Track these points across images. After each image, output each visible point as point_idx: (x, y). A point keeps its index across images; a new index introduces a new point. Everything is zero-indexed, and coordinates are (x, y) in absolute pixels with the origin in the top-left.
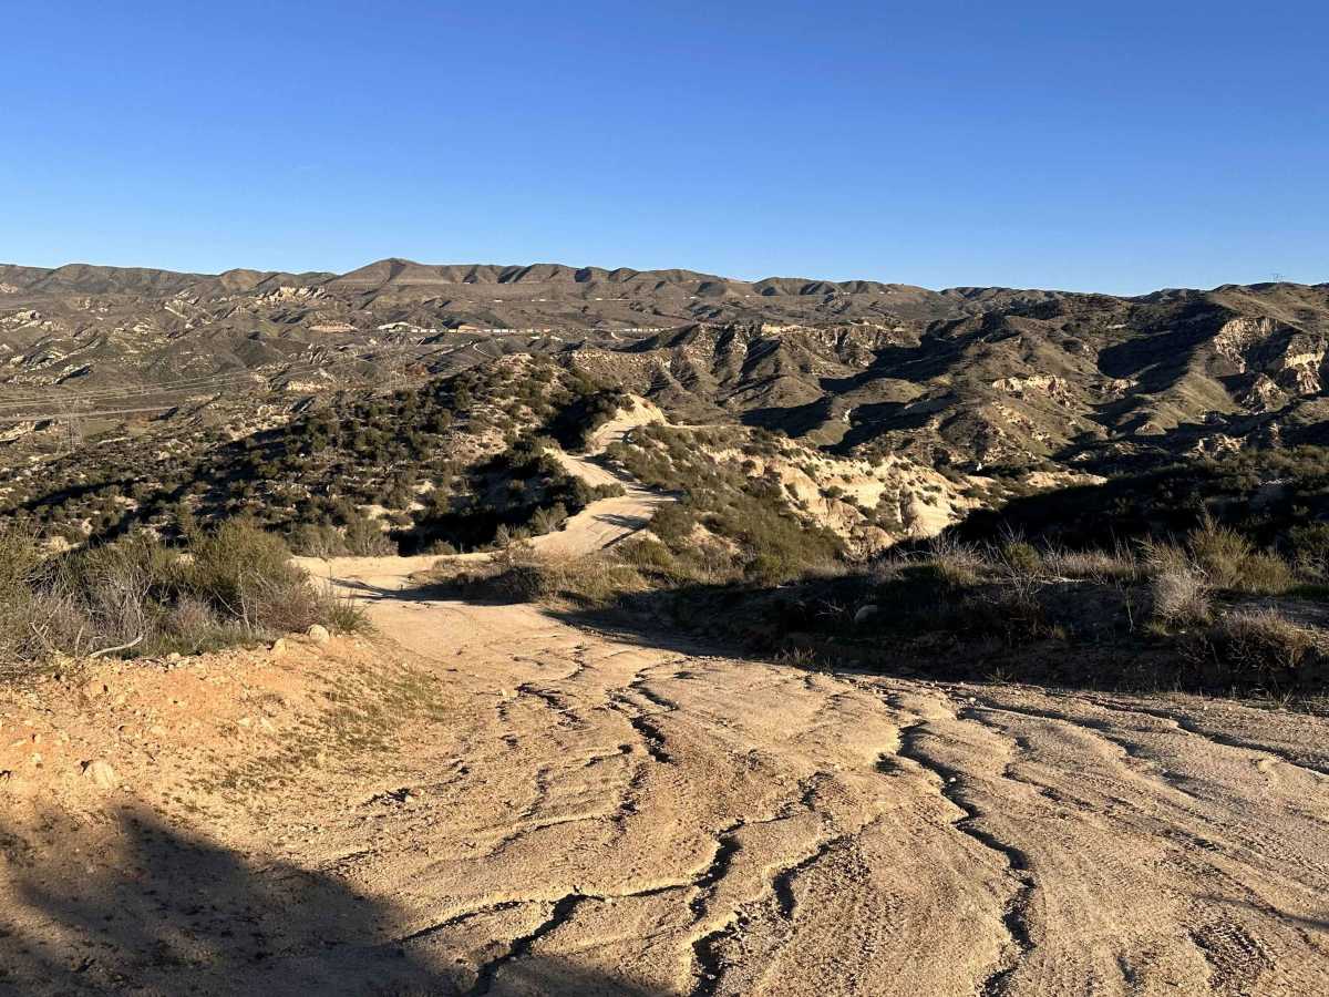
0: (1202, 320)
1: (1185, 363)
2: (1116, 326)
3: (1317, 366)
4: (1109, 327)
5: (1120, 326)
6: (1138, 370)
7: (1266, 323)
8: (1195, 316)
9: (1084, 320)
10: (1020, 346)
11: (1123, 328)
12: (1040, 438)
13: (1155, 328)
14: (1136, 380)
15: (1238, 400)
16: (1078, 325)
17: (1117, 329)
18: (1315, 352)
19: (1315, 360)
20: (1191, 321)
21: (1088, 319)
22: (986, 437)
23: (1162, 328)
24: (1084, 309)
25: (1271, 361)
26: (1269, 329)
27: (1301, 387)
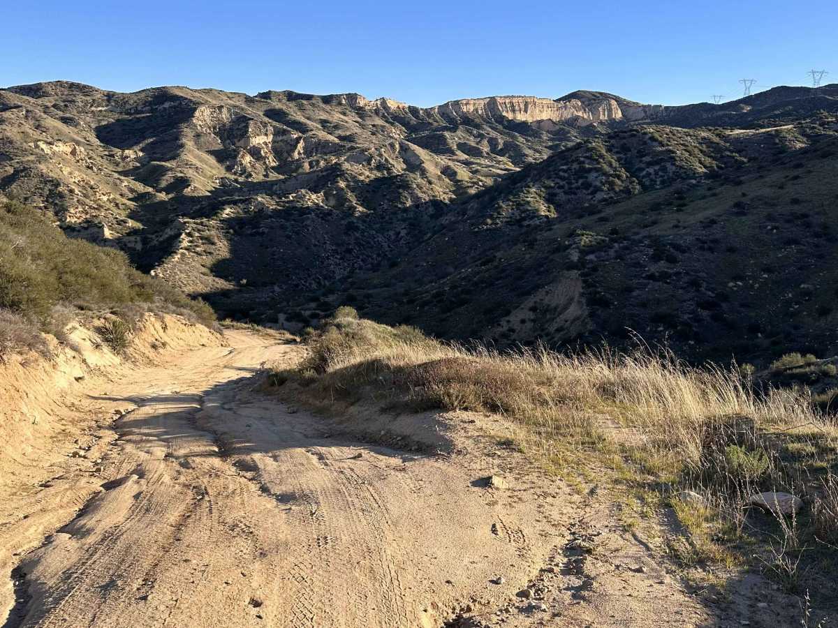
0: (170, 107)
1: (177, 139)
2: (100, 108)
3: (270, 145)
4: (93, 109)
5: (103, 109)
6: (140, 143)
7: (224, 110)
8: (163, 104)
9: (70, 102)
10: (26, 117)
11: (105, 111)
12: (105, 198)
13: (133, 111)
14: (141, 150)
15: (229, 169)
16: (66, 106)
17: (101, 111)
18: (266, 135)
19: (267, 141)
20: (161, 107)
21: (74, 101)
22: (61, 196)
23: (137, 112)
24: (66, 93)
25: (239, 141)
26: (228, 116)
27: (267, 160)
